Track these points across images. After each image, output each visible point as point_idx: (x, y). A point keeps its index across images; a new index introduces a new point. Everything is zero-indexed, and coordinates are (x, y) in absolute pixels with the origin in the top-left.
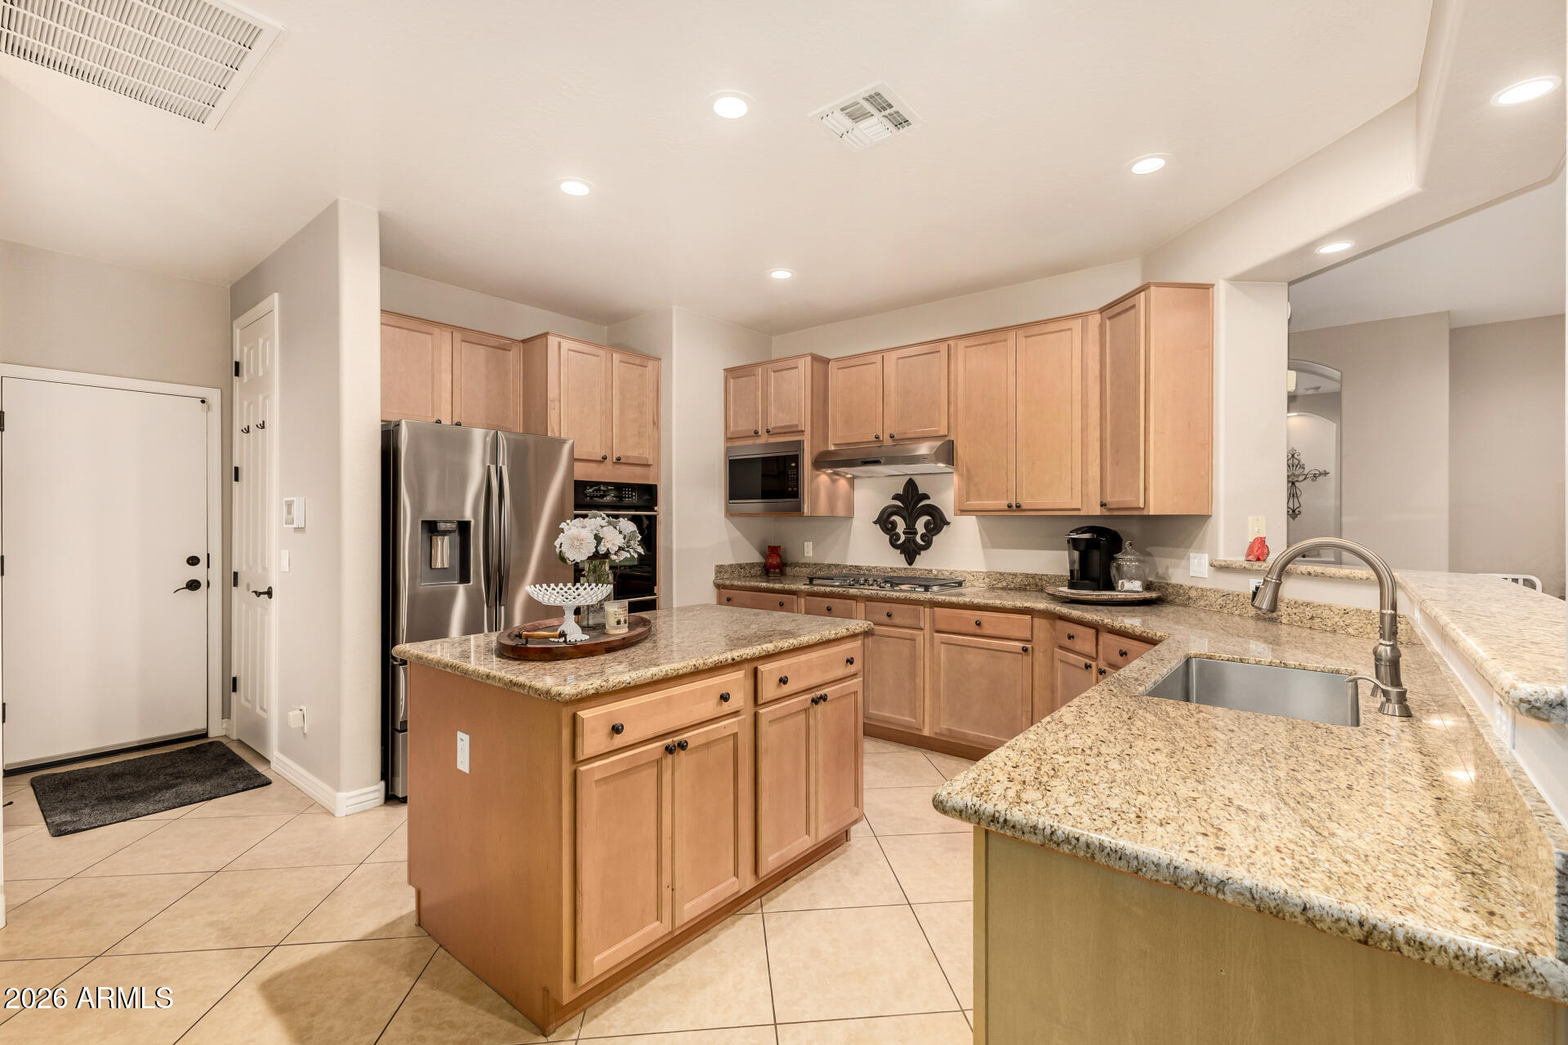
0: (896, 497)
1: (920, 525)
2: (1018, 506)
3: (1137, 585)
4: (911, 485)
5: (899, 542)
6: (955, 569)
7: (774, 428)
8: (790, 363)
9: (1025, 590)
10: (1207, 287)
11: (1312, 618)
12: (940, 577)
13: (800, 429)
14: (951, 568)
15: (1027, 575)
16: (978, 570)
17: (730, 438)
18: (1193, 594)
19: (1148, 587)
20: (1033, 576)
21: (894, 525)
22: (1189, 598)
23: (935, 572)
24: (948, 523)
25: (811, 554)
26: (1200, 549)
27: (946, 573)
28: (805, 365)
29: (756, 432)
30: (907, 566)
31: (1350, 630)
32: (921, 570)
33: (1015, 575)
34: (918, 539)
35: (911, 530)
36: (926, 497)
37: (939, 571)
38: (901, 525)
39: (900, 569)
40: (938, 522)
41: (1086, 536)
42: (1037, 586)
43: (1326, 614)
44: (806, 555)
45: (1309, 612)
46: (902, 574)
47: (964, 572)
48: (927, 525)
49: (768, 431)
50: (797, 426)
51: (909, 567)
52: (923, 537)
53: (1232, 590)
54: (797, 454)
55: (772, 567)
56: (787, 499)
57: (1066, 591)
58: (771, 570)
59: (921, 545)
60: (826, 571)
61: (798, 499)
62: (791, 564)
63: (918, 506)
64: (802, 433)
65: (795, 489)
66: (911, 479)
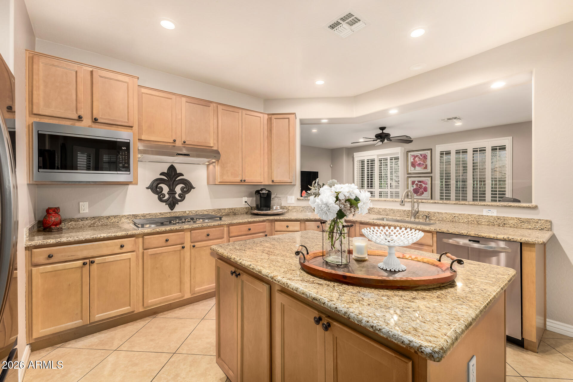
0: (162, 174)
1: (178, 189)
2: (244, 181)
3: (279, 207)
4: (172, 168)
5: (163, 199)
6: (198, 210)
7: (101, 119)
9: (229, 215)
14: (196, 209)
15: (230, 209)
16: (209, 209)
18: (290, 208)
20: (232, 209)
21: (162, 189)
23: (187, 212)
24: (194, 188)
25: (87, 211)
26: (291, 194)
27: (194, 212)
29: (79, 117)
30: (170, 211)
32: (179, 212)
33: (225, 209)
34: (177, 196)
35: (172, 192)
36: (181, 175)
37: (189, 211)
38: (166, 189)
39: (167, 213)
40: (188, 187)
42: (233, 212)
44: (81, 212)
46: (168, 215)
47: (203, 210)
48: (182, 189)
49: (95, 120)
50: (127, 122)
51: (171, 211)
52: (180, 195)
53: (305, 206)
54: (128, 141)
55: (53, 225)
56: (118, 172)
57: (256, 211)
58: (53, 227)
59: (178, 200)
60: (105, 221)
61: (129, 173)
62: (65, 220)
63: (176, 180)
64: (130, 128)
65: (126, 165)
66: (172, 165)
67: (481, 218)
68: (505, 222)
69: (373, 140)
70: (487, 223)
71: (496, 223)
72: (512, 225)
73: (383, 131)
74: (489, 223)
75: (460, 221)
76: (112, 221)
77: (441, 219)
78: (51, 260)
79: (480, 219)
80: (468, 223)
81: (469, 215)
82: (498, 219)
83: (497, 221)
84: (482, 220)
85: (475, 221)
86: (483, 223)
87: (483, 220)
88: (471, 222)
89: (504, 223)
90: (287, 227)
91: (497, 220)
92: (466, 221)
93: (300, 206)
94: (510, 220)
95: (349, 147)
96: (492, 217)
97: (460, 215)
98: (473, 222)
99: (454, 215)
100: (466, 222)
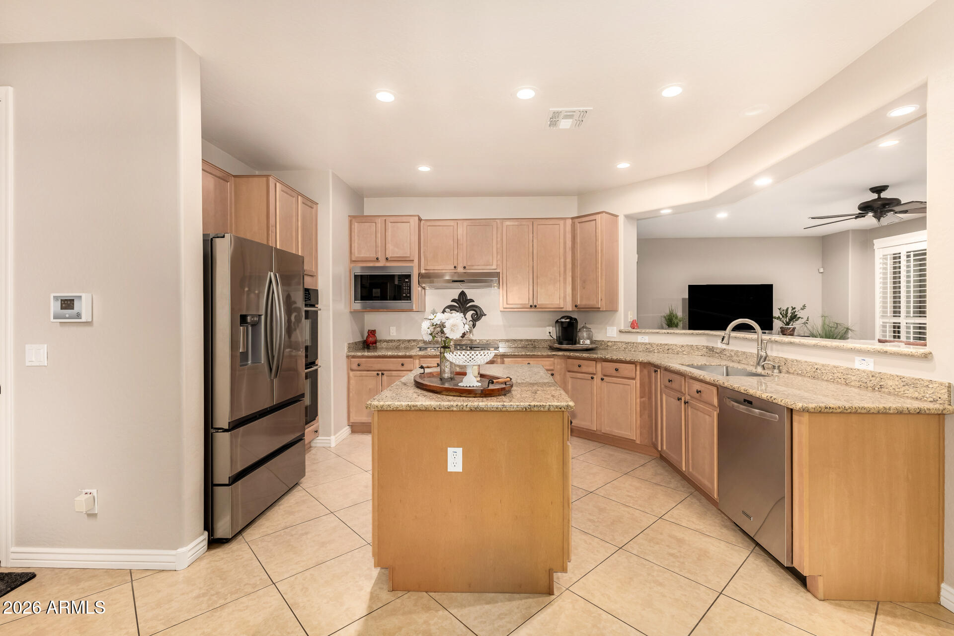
0: (453, 301)
1: (469, 316)
2: (535, 306)
3: (588, 342)
4: (463, 294)
6: (489, 339)
7: (391, 257)
8: (404, 219)
9: (527, 347)
10: (617, 216)
11: (668, 349)
12: (481, 343)
13: (412, 259)
14: (487, 338)
15: (527, 340)
17: (354, 261)
18: (609, 344)
19: (592, 342)
22: (608, 346)
23: (478, 341)
25: (395, 334)
26: (612, 325)
27: (484, 341)
28: (414, 221)
29: (377, 259)
31: (684, 353)
33: (520, 340)
37: (480, 340)
41: (568, 320)
42: (532, 345)
43: (674, 347)
44: (391, 334)
45: (667, 347)
47: (495, 340)
48: (473, 316)
49: (387, 259)
50: (409, 257)
53: (630, 341)
54: (409, 274)
55: (370, 343)
56: (403, 301)
57: (557, 345)
58: (370, 345)
60: (407, 344)
61: (410, 301)
62: (380, 341)
63: (468, 306)
64: (412, 262)
65: (408, 295)
66: (463, 291)
67: (850, 373)
68: (881, 384)
69: (854, 217)
70: (858, 384)
71: (869, 385)
72: (891, 388)
73: (881, 194)
74: (860, 383)
75: (823, 377)
76: (412, 344)
77: (800, 372)
78: (360, 368)
79: (849, 376)
80: (833, 382)
81: (835, 367)
82: (873, 376)
83: (871, 381)
84: (851, 377)
85: (842, 379)
86: (852, 384)
87: (853, 378)
88: (837, 380)
89: (881, 386)
90: (580, 366)
91: (871, 378)
92: (831, 377)
93: (623, 342)
94: (889, 379)
95: (868, 229)
96: (865, 372)
97: (823, 366)
98: (839, 380)
99: (816, 367)
100: (831, 379)
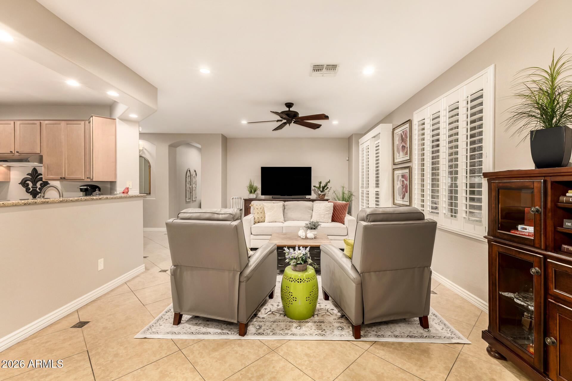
0: (29, 174)
1: (38, 185)
2: (65, 178)
4: (35, 170)
5: (29, 191)
21: (28, 184)
24: (49, 184)
34: (37, 189)
35: (35, 186)
36: (41, 175)
38: (31, 185)
40: (45, 184)
41: (85, 187)
48: (41, 185)
52: (39, 189)
59: (38, 192)
73: (290, 109)
